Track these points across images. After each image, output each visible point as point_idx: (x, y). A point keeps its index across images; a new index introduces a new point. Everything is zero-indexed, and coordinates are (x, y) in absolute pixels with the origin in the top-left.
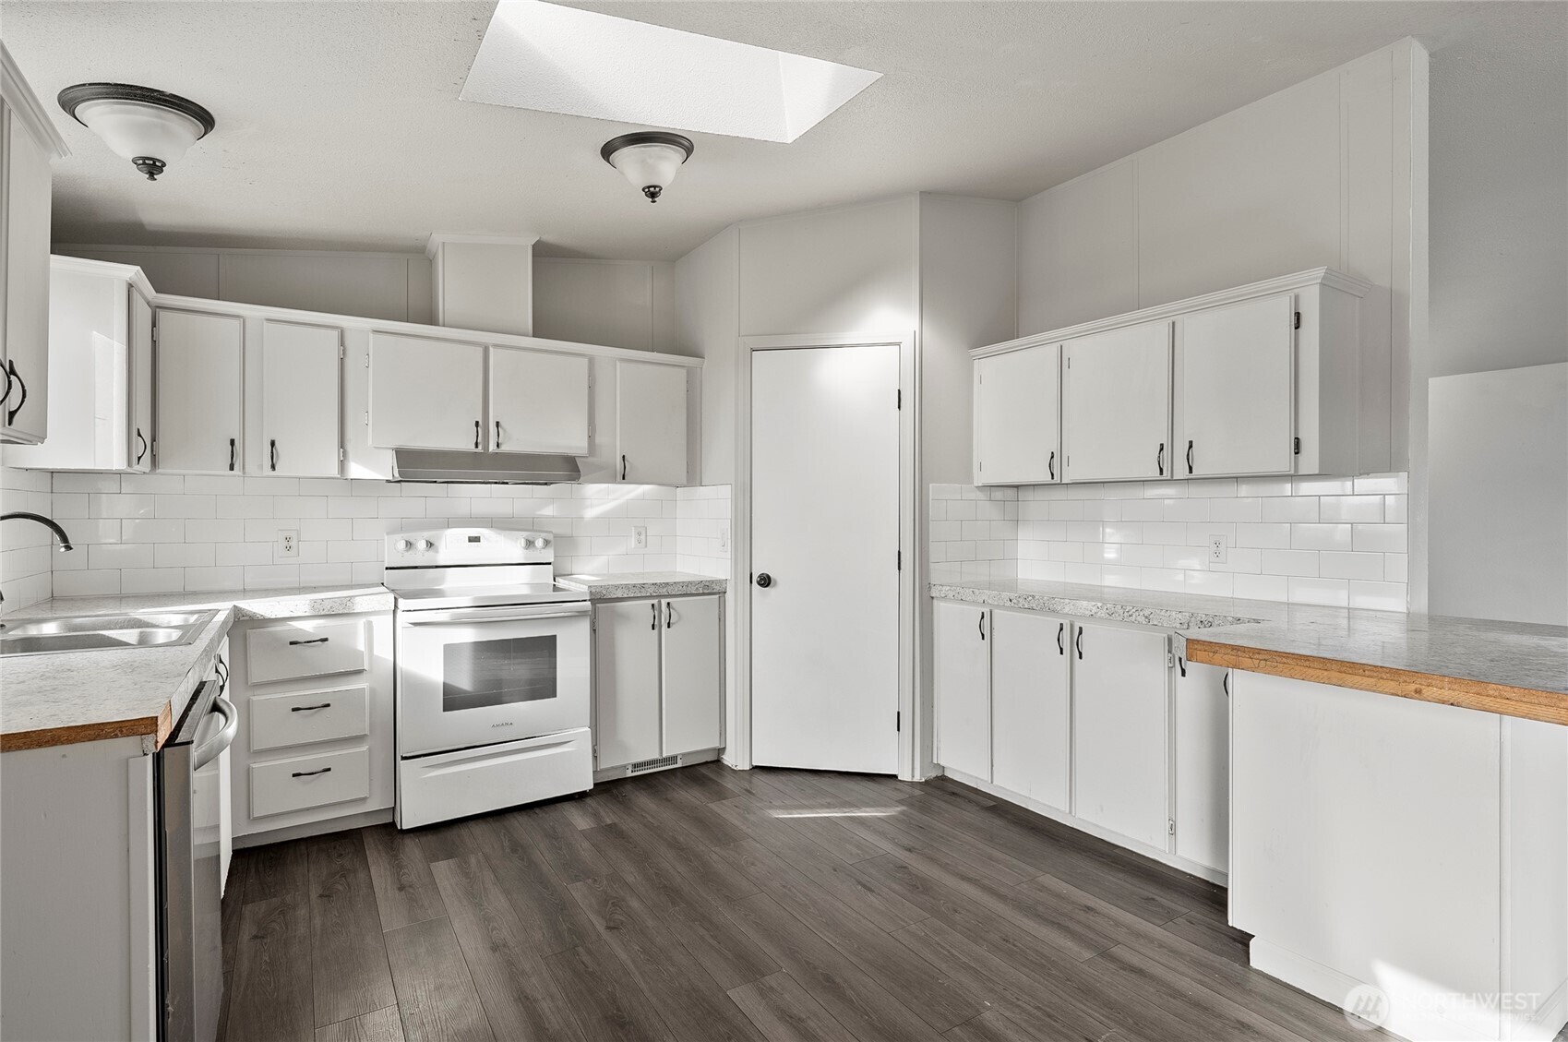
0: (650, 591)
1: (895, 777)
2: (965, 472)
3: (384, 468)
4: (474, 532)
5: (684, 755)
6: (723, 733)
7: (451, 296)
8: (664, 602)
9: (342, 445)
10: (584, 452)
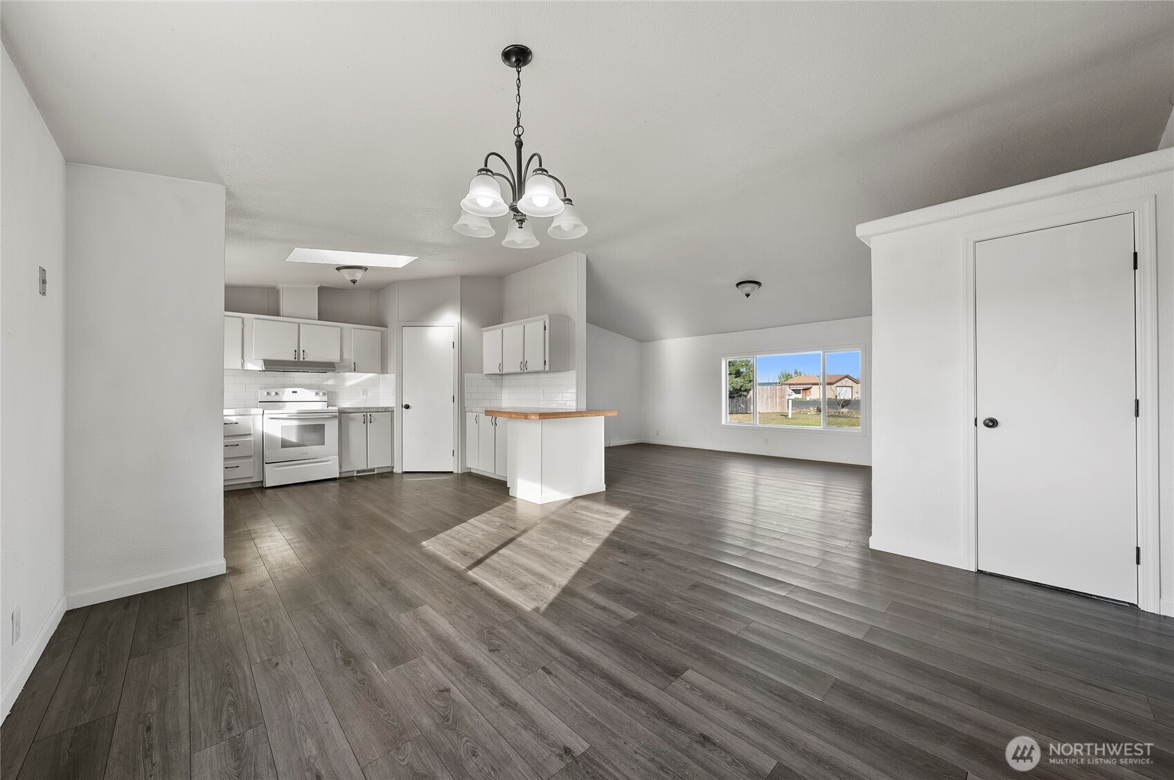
0: (363, 410)
1: (452, 472)
2: (480, 369)
3: (259, 366)
4: (295, 390)
5: (378, 468)
6: (392, 461)
7: (285, 306)
8: (368, 414)
9: (243, 358)
10: (339, 361)
